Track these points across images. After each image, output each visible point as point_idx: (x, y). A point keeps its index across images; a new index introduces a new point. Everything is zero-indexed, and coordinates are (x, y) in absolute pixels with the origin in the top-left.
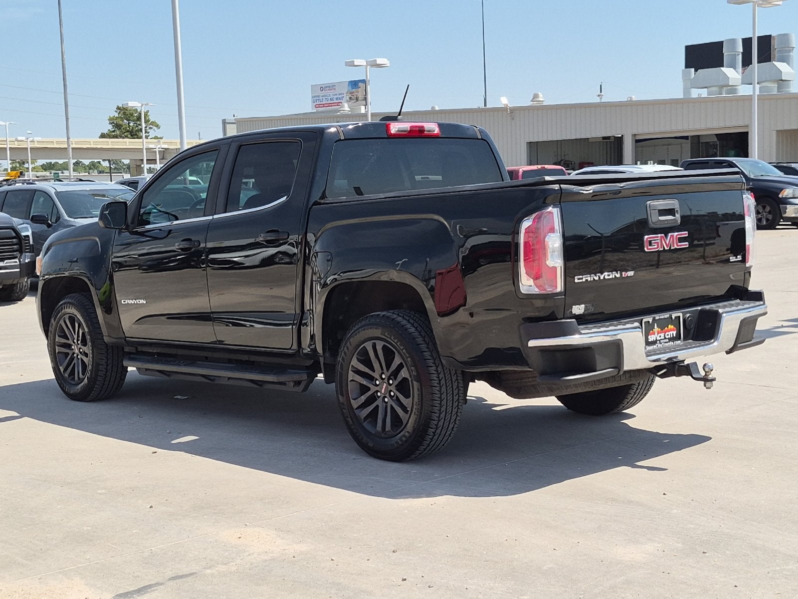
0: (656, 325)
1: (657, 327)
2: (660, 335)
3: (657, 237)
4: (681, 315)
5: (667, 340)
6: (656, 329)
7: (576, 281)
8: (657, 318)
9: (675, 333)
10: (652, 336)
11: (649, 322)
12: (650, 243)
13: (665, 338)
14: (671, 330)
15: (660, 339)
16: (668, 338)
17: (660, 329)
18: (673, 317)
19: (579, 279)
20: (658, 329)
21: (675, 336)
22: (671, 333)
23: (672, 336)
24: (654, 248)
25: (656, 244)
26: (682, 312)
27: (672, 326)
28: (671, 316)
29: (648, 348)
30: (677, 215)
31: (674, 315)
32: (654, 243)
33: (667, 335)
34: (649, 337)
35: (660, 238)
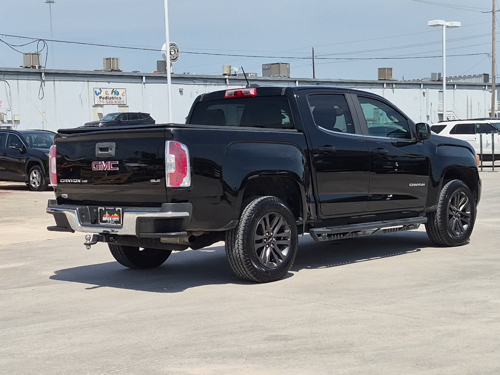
1: (108, 213)
2: (109, 218)
4: (121, 209)
6: (107, 214)
7: (61, 181)
8: (107, 208)
9: (118, 219)
10: (105, 218)
11: (102, 209)
13: (112, 221)
14: (116, 217)
15: (109, 220)
16: (114, 221)
17: (109, 215)
18: (117, 210)
22: (116, 218)
23: (116, 220)
24: (97, 169)
27: (117, 215)
28: (115, 209)
29: (101, 224)
30: (110, 151)
31: (117, 209)
32: (97, 166)
33: (114, 219)
34: (103, 218)
35: (100, 163)
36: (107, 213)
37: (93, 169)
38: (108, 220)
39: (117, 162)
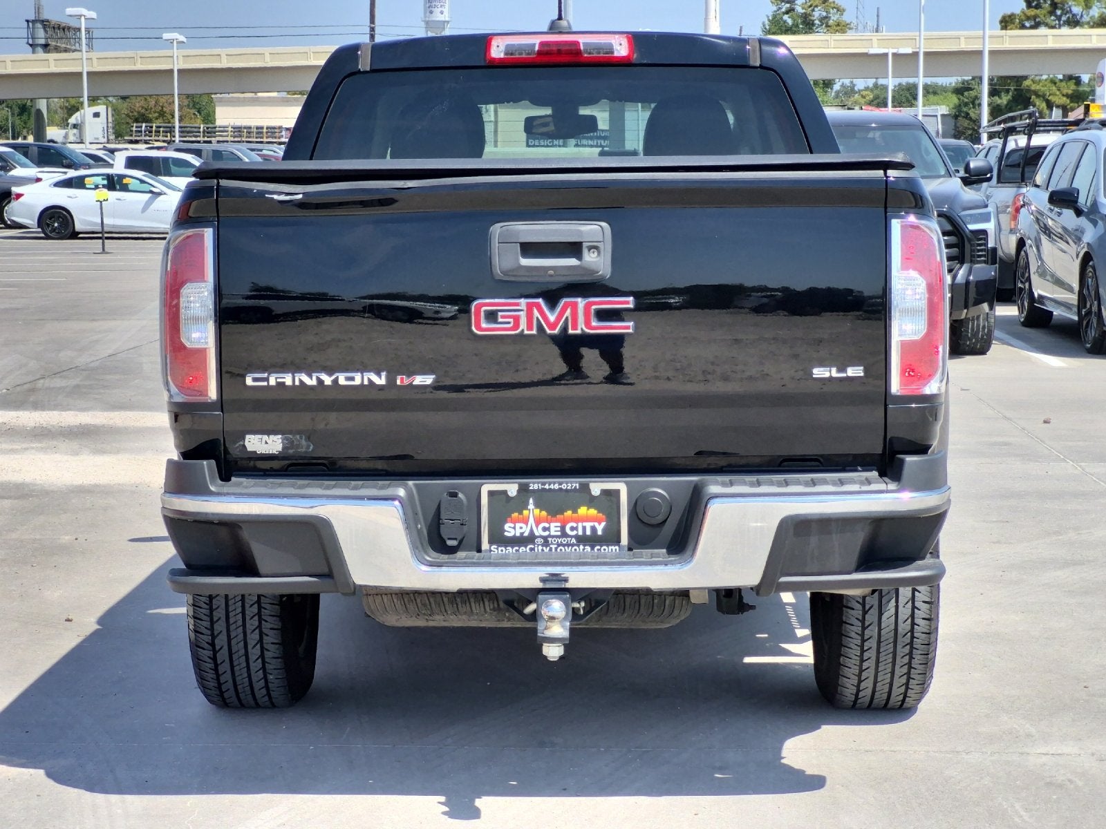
0: (531, 501)
1: (537, 507)
2: (543, 525)
3: (517, 304)
4: (622, 488)
5: (574, 541)
6: (532, 511)
7: (249, 381)
8: (536, 487)
9: (598, 526)
10: (517, 525)
11: (505, 493)
12: (492, 316)
13: (564, 535)
14: (586, 519)
15: (545, 534)
16: (577, 537)
17: (544, 513)
18: (596, 491)
19: (255, 380)
20: (537, 511)
21: (600, 533)
22: (588, 525)
23: (588, 533)
24: (503, 328)
25: (511, 320)
26: (625, 482)
28: (585, 488)
29: (497, 551)
30: (590, 258)
31: (597, 487)
32: (503, 317)
33: (572, 529)
34: (507, 527)
35: (523, 307)
36: (531, 506)
37: (479, 328)
38: (538, 532)
39: (627, 303)
